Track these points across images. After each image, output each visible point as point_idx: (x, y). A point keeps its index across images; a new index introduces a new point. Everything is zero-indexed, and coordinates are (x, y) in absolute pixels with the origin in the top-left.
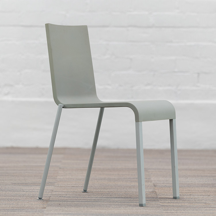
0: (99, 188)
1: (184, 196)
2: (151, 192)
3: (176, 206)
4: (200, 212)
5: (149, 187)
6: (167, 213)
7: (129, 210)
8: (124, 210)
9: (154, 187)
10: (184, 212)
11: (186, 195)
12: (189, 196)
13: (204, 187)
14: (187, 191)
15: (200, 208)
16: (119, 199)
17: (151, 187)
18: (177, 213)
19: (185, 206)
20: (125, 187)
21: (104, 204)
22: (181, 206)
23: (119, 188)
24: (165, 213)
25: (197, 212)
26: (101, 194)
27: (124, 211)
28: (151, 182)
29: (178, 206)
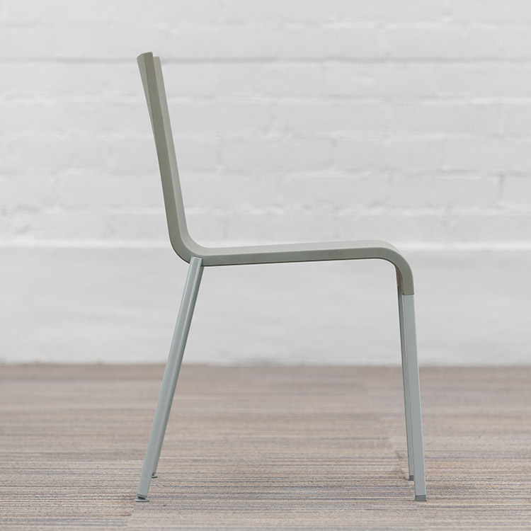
0: (260, 465)
1: (474, 482)
2: (391, 473)
3: (456, 507)
4: (516, 521)
5: (385, 460)
6: (435, 524)
7: (338, 519)
8: (327, 519)
9: (397, 460)
10: (475, 521)
11: (478, 480)
12: (487, 482)
13: (522, 460)
14: (481, 468)
15: (516, 510)
16: (312, 491)
17: (391, 460)
18: (459, 524)
19: (477, 507)
20: (324, 461)
21: (275, 503)
22: (470, 507)
23: (311, 463)
24: (430, 524)
25: (510, 521)
26: (266, 479)
27: (327, 522)
28: (390, 446)
29: (460, 507)
